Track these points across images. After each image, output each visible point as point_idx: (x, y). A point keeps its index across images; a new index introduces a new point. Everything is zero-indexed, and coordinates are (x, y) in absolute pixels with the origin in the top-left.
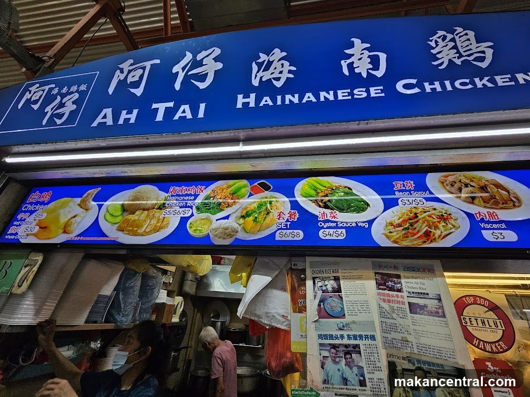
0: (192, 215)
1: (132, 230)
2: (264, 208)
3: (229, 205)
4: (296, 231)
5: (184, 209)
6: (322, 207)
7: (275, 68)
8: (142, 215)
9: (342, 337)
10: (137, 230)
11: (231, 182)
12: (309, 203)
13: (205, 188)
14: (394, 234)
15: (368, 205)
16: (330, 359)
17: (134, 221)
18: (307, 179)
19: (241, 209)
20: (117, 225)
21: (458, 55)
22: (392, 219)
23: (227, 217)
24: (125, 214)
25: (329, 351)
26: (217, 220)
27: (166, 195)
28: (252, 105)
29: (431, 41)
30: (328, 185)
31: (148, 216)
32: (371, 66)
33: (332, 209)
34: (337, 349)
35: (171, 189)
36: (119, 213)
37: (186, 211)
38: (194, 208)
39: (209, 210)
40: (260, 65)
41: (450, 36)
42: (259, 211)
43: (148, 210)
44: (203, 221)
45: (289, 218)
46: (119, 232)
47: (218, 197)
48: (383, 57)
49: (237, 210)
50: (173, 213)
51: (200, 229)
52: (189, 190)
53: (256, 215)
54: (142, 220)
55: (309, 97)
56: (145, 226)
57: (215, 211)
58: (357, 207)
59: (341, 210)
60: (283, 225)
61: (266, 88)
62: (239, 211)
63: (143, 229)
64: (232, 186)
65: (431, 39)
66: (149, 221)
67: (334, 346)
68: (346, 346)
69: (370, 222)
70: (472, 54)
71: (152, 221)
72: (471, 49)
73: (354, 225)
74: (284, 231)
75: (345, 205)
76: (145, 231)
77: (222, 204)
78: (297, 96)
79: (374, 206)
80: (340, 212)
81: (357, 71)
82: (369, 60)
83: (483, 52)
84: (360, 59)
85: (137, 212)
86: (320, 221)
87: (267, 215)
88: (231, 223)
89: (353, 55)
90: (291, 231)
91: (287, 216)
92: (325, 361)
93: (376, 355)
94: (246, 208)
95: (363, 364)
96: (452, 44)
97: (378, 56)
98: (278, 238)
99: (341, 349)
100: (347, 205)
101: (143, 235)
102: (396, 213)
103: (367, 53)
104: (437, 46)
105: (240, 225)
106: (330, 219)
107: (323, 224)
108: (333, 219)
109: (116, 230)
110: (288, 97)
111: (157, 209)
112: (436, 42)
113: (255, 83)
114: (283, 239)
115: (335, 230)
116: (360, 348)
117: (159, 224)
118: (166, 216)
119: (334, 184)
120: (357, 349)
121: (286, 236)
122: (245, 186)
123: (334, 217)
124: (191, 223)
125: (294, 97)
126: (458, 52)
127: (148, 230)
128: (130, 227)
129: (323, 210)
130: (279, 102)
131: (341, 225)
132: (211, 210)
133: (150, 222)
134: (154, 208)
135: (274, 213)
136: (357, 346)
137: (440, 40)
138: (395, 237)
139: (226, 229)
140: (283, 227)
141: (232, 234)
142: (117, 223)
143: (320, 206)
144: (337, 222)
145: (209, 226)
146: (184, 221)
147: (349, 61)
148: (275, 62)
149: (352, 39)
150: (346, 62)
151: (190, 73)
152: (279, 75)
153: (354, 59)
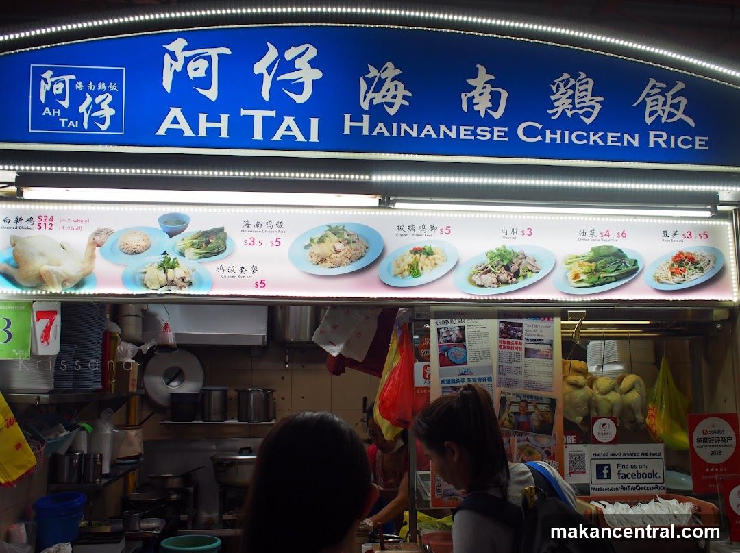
7: (388, 90)
9: (463, 380)
21: (572, 106)
28: (366, 132)
29: (554, 84)
32: (490, 105)
40: (369, 82)
41: (572, 82)
48: (504, 95)
55: (429, 130)
61: (377, 113)
65: (555, 81)
70: (583, 108)
72: (584, 102)
78: (415, 126)
81: (476, 108)
82: (490, 97)
83: (593, 107)
84: (481, 94)
89: (475, 88)
96: (570, 92)
97: (500, 93)
103: (489, 88)
104: (557, 92)
110: (404, 127)
112: (558, 87)
113: (365, 105)
125: (411, 127)
126: (573, 103)
130: (395, 134)
137: (562, 85)
147: (470, 95)
148: (388, 81)
149: (477, 66)
150: (466, 95)
151: (279, 79)
152: (393, 101)
153: (475, 93)
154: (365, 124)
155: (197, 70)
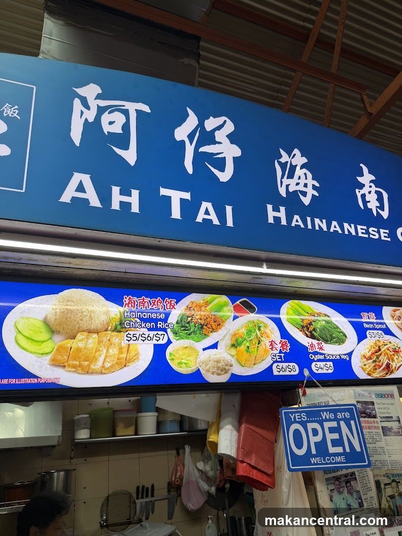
0: (169, 342)
1: (80, 366)
2: (254, 334)
3: (213, 329)
4: (291, 364)
5: (155, 333)
6: (309, 337)
7: (299, 178)
8: (90, 341)
10: (89, 365)
11: (208, 297)
12: (297, 332)
13: (177, 303)
14: (367, 366)
15: (346, 337)
16: (335, 491)
17: (79, 350)
18: (290, 302)
19: (228, 335)
20: (49, 357)
22: (364, 351)
23: (215, 346)
24: (57, 338)
25: (334, 484)
26: (204, 349)
27: (122, 309)
28: (284, 222)
30: (310, 312)
31: (100, 342)
32: (378, 204)
33: (318, 340)
34: (340, 480)
35: (126, 300)
36: (45, 335)
37: (160, 336)
38: (169, 330)
39: (189, 335)
40: (283, 166)
42: (250, 339)
43: (97, 332)
44: (186, 351)
45: (281, 348)
46: (56, 369)
47: (197, 317)
48: (385, 196)
49: (225, 336)
50: (140, 338)
51: (186, 361)
52: (154, 304)
53: (248, 344)
54: (92, 349)
55: (335, 226)
56: (101, 359)
57: (198, 337)
58: (338, 338)
59: (326, 341)
60: (277, 357)
61: (292, 201)
62: (227, 338)
63: (100, 363)
64: (210, 303)
66: (105, 351)
67: (337, 478)
68: (346, 476)
69: (350, 354)
71: (111, 351)
73: (338, 357)
74: (281, 364)
75: (328, 336)
76: (103, 367)
77: (205, 327)
78: (324, 221)
79: (350, 338)
80: (325, 343)
81: (369, 206)
82: (376, 196)
84: (370, 193)
85: (79, 335)
86: (310, 353)
87: (259, 344)
88: (223, 354)
89: (364, 185)
90: (287, 364)
91: (279, 346)
92: (333, 494)
93: (366, 478)
94: (235, 335)
95: (359, 488)
97: (382, 193)
98: (275, 373)
99: (343, 479)
100: (330, 335)
101: (101, 373)
102: (367, 346)
103: (374, 187)
105: (233, 356)
106: (318, 350)
107: (313, 357)
108: (321, 351)
109: (48, 366)
110: (317, 221)
111: (113, 331)
113: (282, 192)
114: (282, 373)
115: (324, 363)
116: (355, 475)
117: (124, 355)
118: (131, 342)
119: (315, 311)
120: (354, 476)
121: (283, 370)
122: (226, 305)
123: (321, 348)
124: (171, 354)
125: (322, 222)
127: (107, 365)
128: (75, 359)
129: (310, 340)
130: (310, 227)
131: (328, 357)
132: (193, 335)
133: (107, 351)
134: (106, 330)
135: (266, 342)
136: (353, 474)
138: (368, 370)
139: (218, 362)
140: (278, 360)
141: (227, 368)
142: (47, 354)
143: (307, 336)
144: (325, 354)
145: (196, 358)
146: (160, 350)
148: (298, 168)
149: (361, 165)
150: (359, 192)
151: (201, 150)
152: (304, 189)
153: (365, 190)
154: (282, 214)
155: (112, 124)
